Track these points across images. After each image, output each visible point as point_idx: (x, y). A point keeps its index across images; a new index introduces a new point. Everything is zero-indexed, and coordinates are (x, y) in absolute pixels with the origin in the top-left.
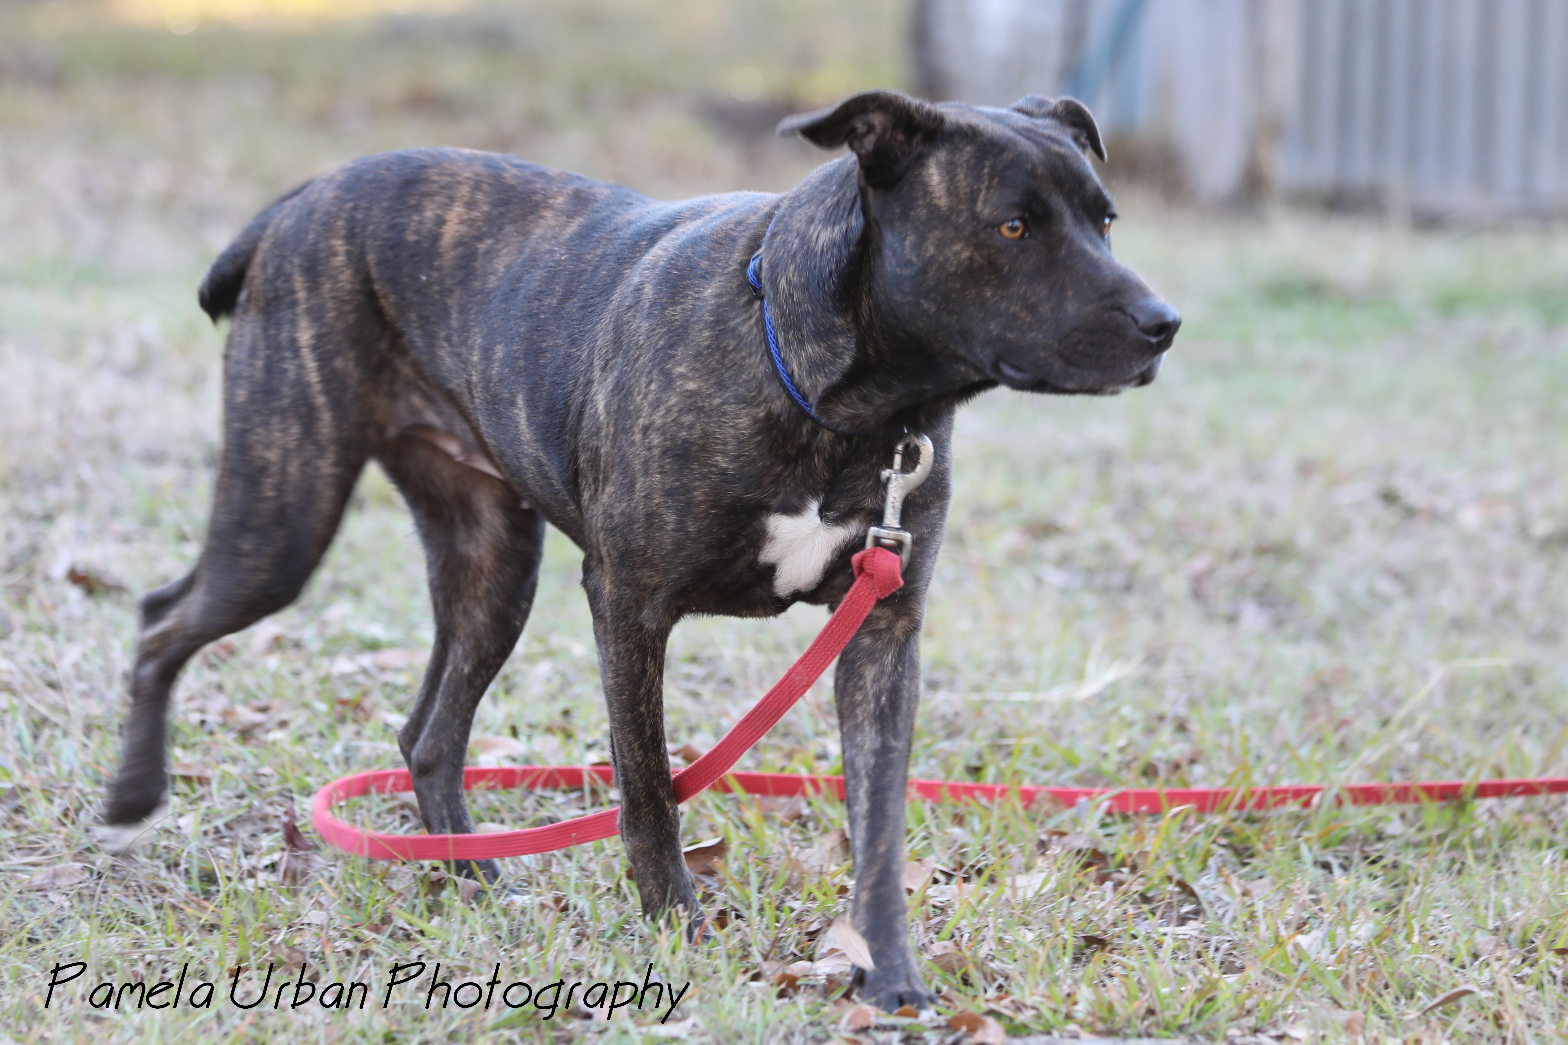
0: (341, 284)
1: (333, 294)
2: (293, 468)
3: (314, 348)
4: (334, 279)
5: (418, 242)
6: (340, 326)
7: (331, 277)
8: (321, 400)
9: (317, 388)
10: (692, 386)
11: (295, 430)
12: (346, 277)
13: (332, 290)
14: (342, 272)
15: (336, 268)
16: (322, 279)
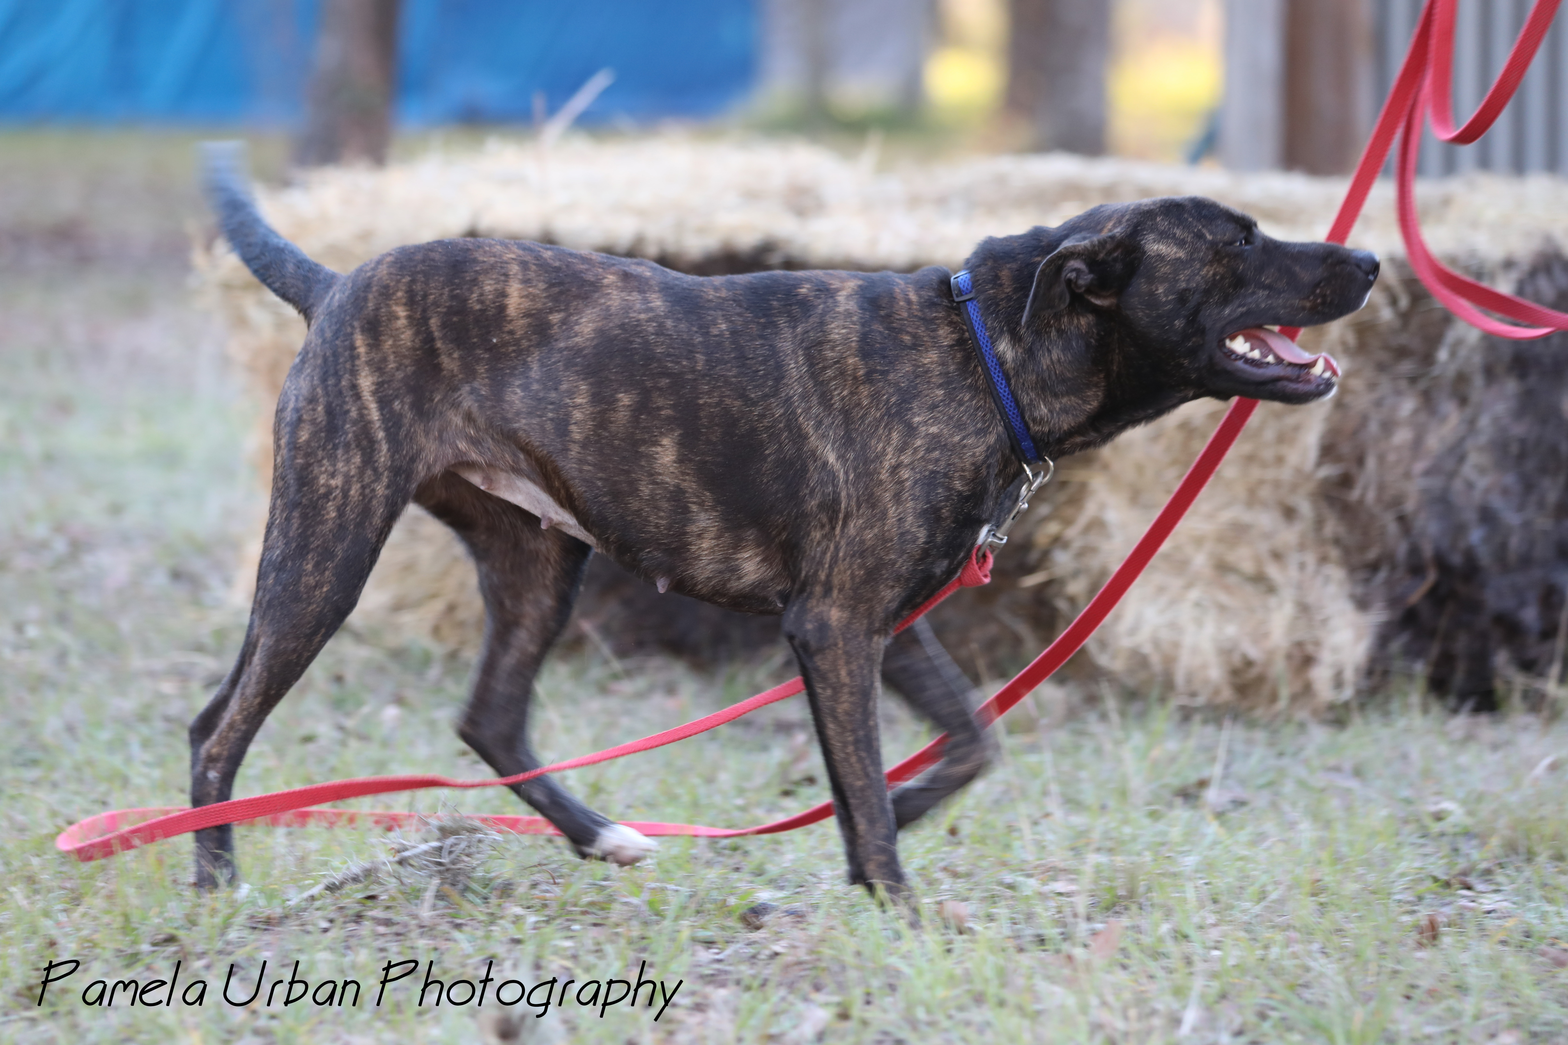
0: (403, 342)
1: (394, 350)
2: (355, 491)
3: (374, 393)
4: (396, 338)
5: (483, 311)
6: (400, 375)
7: (391, 336)
8: (381, 435)
9: (378, 424)
11: (357, 460)
12: (407, 337)
13: (392, 346)
14: (403, 333)
15: (397, 329)
16: (383, 338)
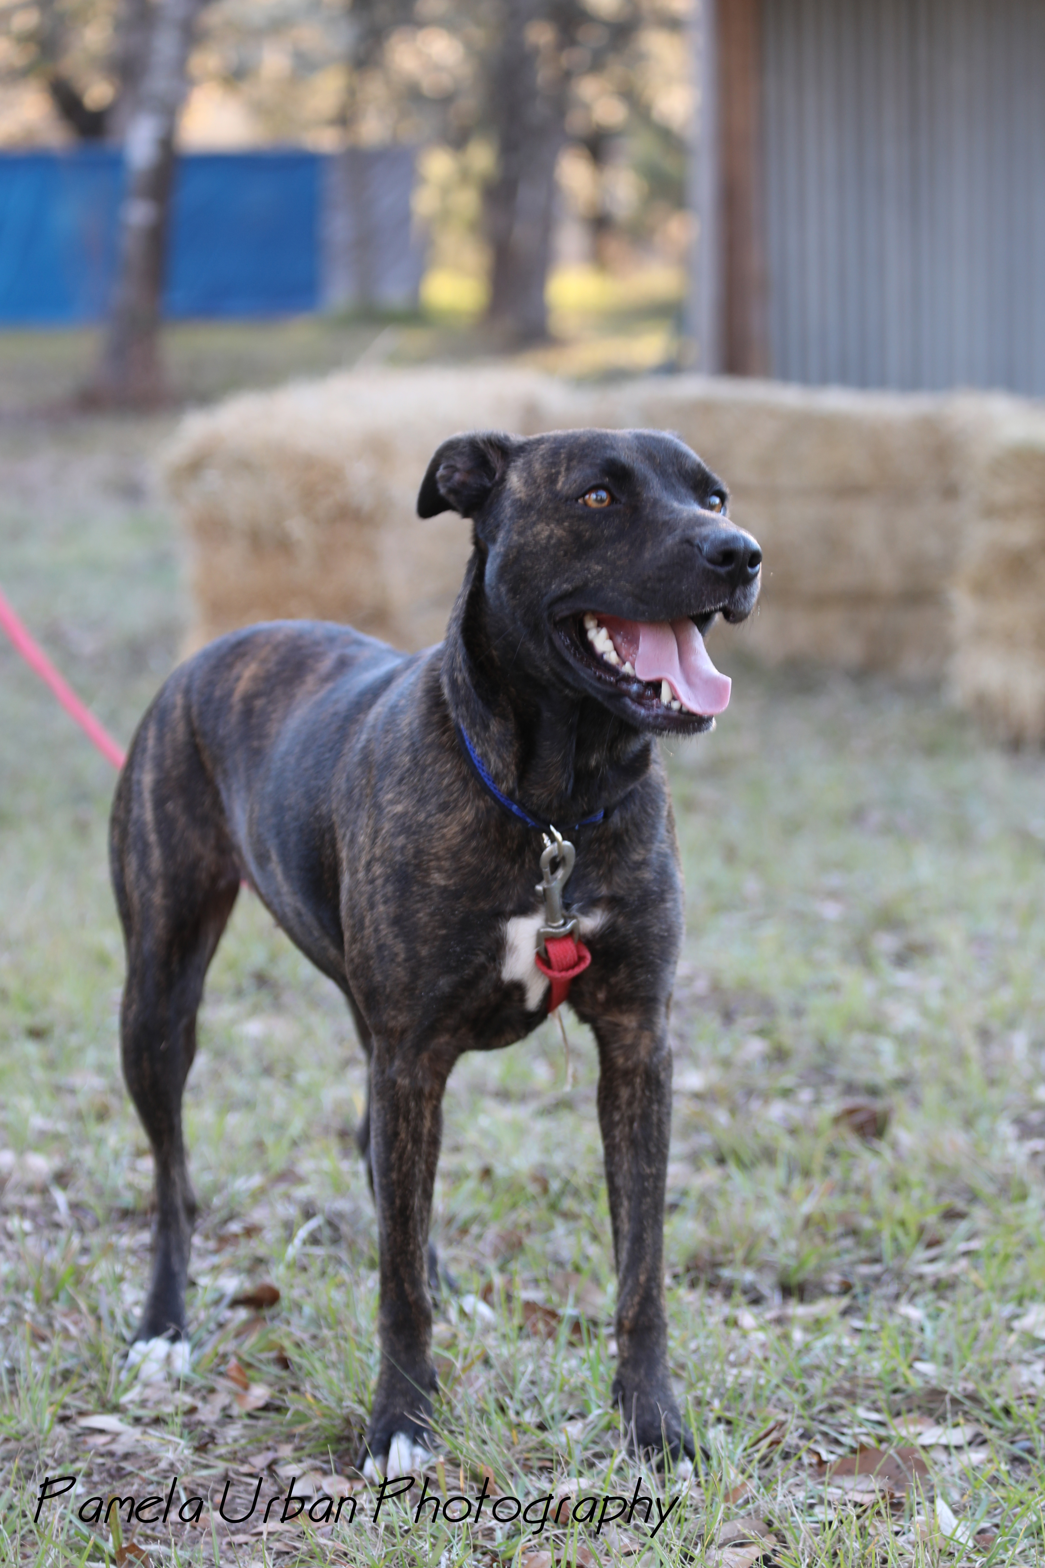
0: (177, 735)
1: (171, 744)
3: (152, 791)
4: (173, 730)
5: (221, 697)
6: (174, 773)
7: (171, 728)
8: (152, 837)
9: (151, 826)
10: (399, 808)
11: (134, 863)
13: (171, 740)
15: (175, 719)
16: (166, 730)
